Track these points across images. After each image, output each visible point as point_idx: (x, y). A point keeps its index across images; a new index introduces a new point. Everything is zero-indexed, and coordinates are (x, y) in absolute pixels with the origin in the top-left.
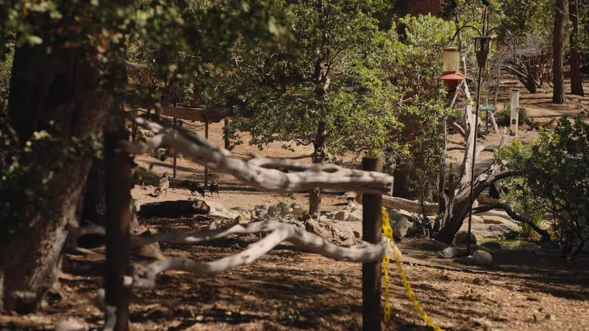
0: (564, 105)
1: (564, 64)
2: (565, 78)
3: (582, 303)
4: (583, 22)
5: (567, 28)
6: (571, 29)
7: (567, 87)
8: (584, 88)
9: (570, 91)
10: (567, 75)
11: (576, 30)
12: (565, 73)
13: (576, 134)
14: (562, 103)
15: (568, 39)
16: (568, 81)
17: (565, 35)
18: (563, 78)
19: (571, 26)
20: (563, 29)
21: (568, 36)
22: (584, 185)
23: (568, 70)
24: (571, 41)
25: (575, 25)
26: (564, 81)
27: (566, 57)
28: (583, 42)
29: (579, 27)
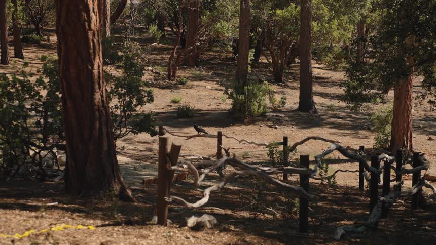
0: (9, 65)
1: (8, 35)
2: (10, 45)
3: (14, 211)
4: (21, 4)
5: (9, 8)
6: (13, 9)
7: (11, 52)
8: (24, 53)
9: (13, 56)
10: (11, 43)
11: (16, 10)
12: (10, 42)
13: (13, 87)
14: (7, 64)
15: (10, 17)
16: (12, 48)
17: (8, 14)
18: (7, 45)
19: (13, 7)
20: (6, 9)
21: (11, 14)
22: (19, 124)
23: (12, 40)
24: (13, 19)
25: (15, 6)
26: (9, 48)
27: (10, 30)
28: (22, 19)
29: (18, 8)
